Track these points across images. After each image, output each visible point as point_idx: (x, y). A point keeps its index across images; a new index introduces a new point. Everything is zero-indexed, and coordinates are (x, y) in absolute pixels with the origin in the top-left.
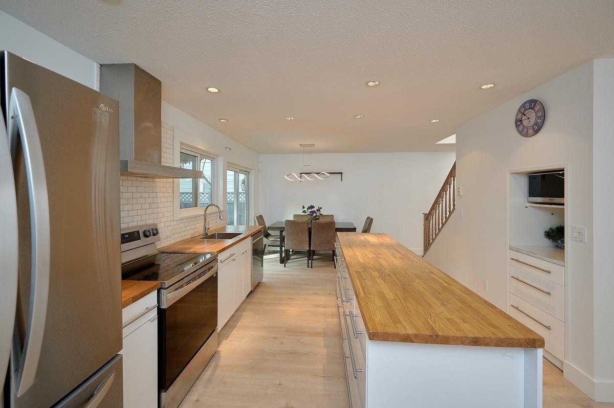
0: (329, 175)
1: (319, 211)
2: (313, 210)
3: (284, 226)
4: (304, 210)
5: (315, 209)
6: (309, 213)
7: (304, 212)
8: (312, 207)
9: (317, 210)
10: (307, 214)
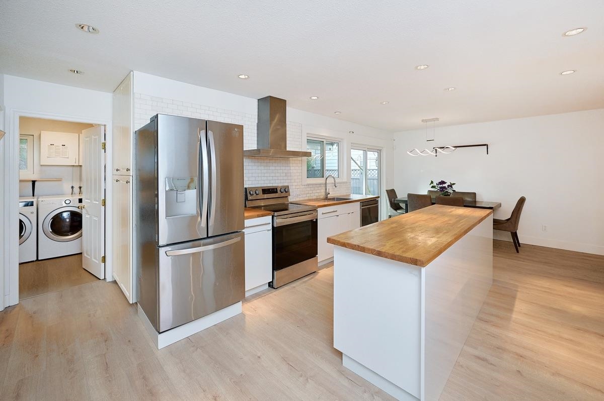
0: (454, 148)
1: (452, 187)
2: (444, 185)
3: (407, 199)
4: (432, 185)
5: (446, 185)
6: (438, 188)
7: (433, 187)
8: (443, 182)
9: (448, 186)
10: (436, 190)
